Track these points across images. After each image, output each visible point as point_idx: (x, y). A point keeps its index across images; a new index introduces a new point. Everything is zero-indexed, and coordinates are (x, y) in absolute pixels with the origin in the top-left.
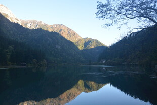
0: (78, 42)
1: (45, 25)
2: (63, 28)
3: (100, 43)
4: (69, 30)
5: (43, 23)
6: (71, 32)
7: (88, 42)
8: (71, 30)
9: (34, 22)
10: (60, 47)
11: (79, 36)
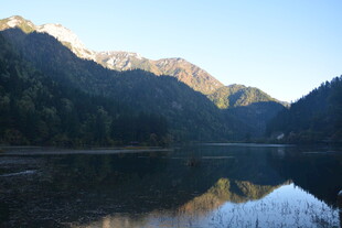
0: (215, 95)
1: (145, 61)
2: (181, 66)
3: (265, 96)
4: (194, 70)
5: (139, 57)
6: (199, 73)
7: (237, 93)
8: (198, 69)
9: (121, 55)
10: (180, 107)
11: (217, 82)
